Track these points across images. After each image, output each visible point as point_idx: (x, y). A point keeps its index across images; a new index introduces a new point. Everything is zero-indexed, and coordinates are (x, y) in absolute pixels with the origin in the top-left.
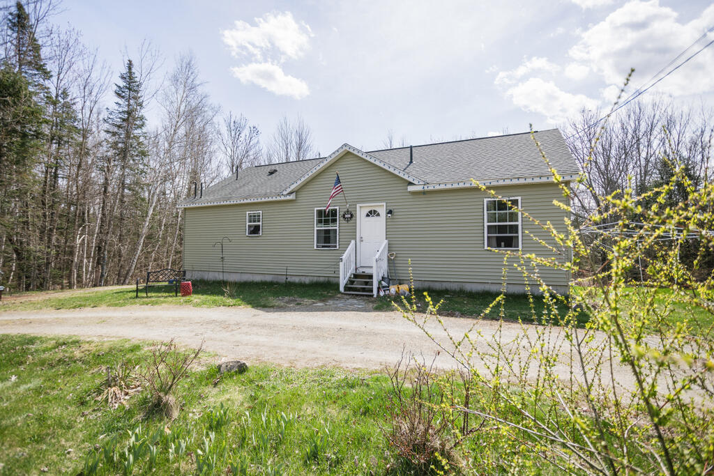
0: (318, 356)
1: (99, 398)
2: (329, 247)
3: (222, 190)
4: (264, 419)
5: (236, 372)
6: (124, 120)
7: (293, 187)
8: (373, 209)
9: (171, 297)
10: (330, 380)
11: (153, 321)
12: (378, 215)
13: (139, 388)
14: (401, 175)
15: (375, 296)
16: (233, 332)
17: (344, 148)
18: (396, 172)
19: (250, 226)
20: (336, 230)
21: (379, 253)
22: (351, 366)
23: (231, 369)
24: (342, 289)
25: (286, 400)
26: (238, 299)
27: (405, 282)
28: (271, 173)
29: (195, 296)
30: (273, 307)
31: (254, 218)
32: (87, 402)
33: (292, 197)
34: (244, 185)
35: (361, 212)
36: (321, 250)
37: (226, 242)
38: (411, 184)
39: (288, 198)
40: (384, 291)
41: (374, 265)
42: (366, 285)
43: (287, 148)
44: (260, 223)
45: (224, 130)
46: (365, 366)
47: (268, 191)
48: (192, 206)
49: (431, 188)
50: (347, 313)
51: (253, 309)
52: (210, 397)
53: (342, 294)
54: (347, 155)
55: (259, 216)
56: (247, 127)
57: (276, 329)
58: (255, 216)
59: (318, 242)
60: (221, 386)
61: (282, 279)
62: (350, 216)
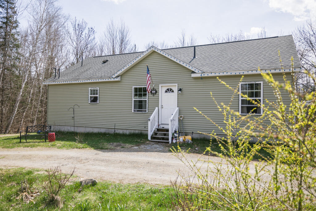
0: (136, 178)
1: (18, 198)
2: (142, 111)
3: (73, 73)
4: (108, 207)
5: (90, 185)
6: (4, 23)
7: (119, 73)
8: (169, 87)
9: (42, 142)
10: (143, 190)
11: (35, 157)
12: (173, 91)
13: (38, 193)
14: (187, 67)
15: (170, 143)
16: (85, 164)
17: (152, 49)
18: (184, 65)
19: (91, 97)
20: (146, 100)
21: (173, 116)
22: (154, 183)
23: (88, 183)
24: (149, 138)
25: (119, 199)
26: (85, 144)
27: (189, 134)
28: (104, 62)
29: (57, 142)
30: (107, 149)
31: (94, 92)
32: (12, 200)
33: (118, 79)
34: (87, 70)
35: (162, 90)
36: (137, 113)
37: (76, 107)
38: (193, 72)
39: (116, 80)
40: (176, 139)
41: (170, 123)
42: (165, 136)
43: (113, 41)
44: (98, 95)
45: (71, 30)
46: (161, 183)
47: (103, 75)
48: (53, 83)
49: (206, 75)
50: (153, 153)
51: (95, 150)
52: (77, 198)
53: (150, 141)
54: (153, 53)
55: (97, 91)
56: (87, 28)
57: (110, 162)
58: (94, 91)
59: (134, 108)
60: (83, 193)
61: (112, 131)
62: (155, 92)
